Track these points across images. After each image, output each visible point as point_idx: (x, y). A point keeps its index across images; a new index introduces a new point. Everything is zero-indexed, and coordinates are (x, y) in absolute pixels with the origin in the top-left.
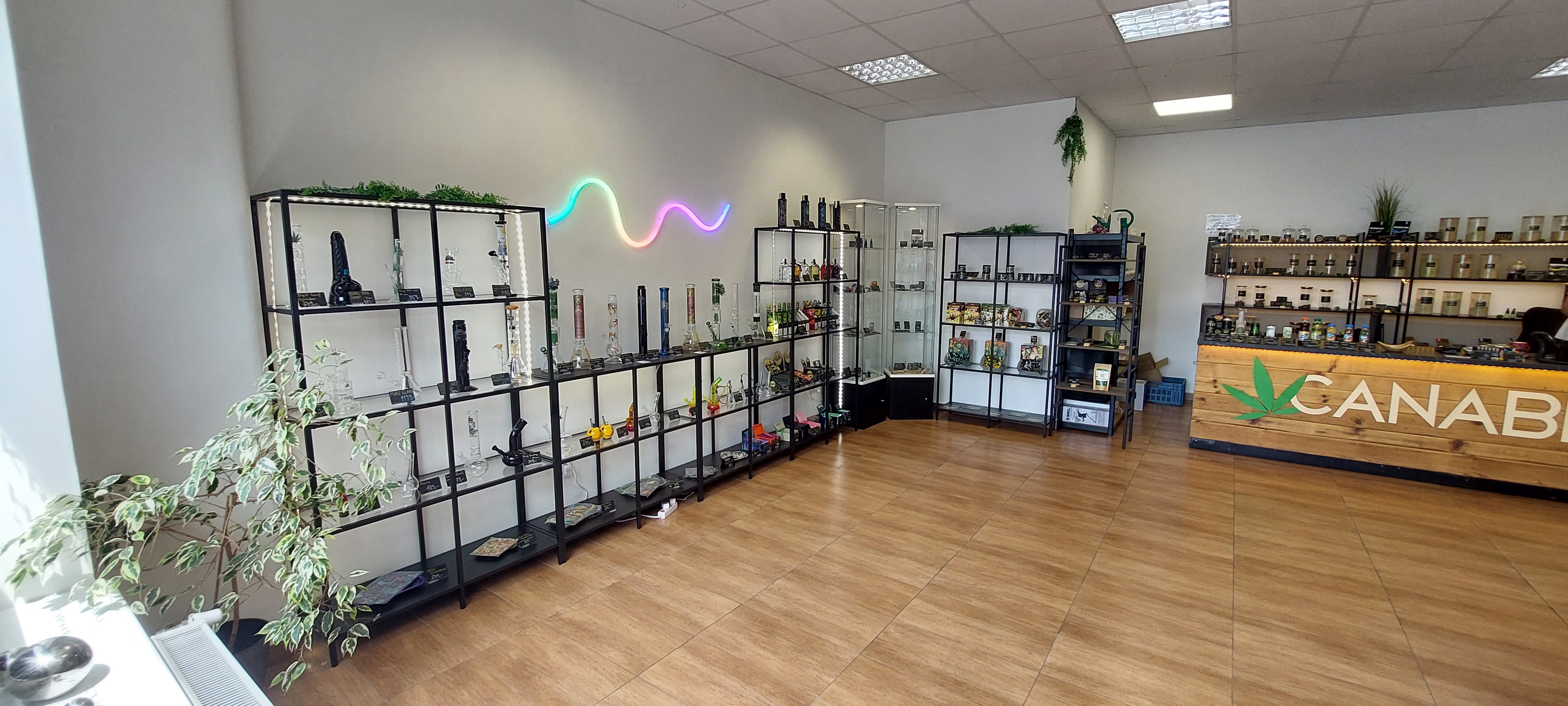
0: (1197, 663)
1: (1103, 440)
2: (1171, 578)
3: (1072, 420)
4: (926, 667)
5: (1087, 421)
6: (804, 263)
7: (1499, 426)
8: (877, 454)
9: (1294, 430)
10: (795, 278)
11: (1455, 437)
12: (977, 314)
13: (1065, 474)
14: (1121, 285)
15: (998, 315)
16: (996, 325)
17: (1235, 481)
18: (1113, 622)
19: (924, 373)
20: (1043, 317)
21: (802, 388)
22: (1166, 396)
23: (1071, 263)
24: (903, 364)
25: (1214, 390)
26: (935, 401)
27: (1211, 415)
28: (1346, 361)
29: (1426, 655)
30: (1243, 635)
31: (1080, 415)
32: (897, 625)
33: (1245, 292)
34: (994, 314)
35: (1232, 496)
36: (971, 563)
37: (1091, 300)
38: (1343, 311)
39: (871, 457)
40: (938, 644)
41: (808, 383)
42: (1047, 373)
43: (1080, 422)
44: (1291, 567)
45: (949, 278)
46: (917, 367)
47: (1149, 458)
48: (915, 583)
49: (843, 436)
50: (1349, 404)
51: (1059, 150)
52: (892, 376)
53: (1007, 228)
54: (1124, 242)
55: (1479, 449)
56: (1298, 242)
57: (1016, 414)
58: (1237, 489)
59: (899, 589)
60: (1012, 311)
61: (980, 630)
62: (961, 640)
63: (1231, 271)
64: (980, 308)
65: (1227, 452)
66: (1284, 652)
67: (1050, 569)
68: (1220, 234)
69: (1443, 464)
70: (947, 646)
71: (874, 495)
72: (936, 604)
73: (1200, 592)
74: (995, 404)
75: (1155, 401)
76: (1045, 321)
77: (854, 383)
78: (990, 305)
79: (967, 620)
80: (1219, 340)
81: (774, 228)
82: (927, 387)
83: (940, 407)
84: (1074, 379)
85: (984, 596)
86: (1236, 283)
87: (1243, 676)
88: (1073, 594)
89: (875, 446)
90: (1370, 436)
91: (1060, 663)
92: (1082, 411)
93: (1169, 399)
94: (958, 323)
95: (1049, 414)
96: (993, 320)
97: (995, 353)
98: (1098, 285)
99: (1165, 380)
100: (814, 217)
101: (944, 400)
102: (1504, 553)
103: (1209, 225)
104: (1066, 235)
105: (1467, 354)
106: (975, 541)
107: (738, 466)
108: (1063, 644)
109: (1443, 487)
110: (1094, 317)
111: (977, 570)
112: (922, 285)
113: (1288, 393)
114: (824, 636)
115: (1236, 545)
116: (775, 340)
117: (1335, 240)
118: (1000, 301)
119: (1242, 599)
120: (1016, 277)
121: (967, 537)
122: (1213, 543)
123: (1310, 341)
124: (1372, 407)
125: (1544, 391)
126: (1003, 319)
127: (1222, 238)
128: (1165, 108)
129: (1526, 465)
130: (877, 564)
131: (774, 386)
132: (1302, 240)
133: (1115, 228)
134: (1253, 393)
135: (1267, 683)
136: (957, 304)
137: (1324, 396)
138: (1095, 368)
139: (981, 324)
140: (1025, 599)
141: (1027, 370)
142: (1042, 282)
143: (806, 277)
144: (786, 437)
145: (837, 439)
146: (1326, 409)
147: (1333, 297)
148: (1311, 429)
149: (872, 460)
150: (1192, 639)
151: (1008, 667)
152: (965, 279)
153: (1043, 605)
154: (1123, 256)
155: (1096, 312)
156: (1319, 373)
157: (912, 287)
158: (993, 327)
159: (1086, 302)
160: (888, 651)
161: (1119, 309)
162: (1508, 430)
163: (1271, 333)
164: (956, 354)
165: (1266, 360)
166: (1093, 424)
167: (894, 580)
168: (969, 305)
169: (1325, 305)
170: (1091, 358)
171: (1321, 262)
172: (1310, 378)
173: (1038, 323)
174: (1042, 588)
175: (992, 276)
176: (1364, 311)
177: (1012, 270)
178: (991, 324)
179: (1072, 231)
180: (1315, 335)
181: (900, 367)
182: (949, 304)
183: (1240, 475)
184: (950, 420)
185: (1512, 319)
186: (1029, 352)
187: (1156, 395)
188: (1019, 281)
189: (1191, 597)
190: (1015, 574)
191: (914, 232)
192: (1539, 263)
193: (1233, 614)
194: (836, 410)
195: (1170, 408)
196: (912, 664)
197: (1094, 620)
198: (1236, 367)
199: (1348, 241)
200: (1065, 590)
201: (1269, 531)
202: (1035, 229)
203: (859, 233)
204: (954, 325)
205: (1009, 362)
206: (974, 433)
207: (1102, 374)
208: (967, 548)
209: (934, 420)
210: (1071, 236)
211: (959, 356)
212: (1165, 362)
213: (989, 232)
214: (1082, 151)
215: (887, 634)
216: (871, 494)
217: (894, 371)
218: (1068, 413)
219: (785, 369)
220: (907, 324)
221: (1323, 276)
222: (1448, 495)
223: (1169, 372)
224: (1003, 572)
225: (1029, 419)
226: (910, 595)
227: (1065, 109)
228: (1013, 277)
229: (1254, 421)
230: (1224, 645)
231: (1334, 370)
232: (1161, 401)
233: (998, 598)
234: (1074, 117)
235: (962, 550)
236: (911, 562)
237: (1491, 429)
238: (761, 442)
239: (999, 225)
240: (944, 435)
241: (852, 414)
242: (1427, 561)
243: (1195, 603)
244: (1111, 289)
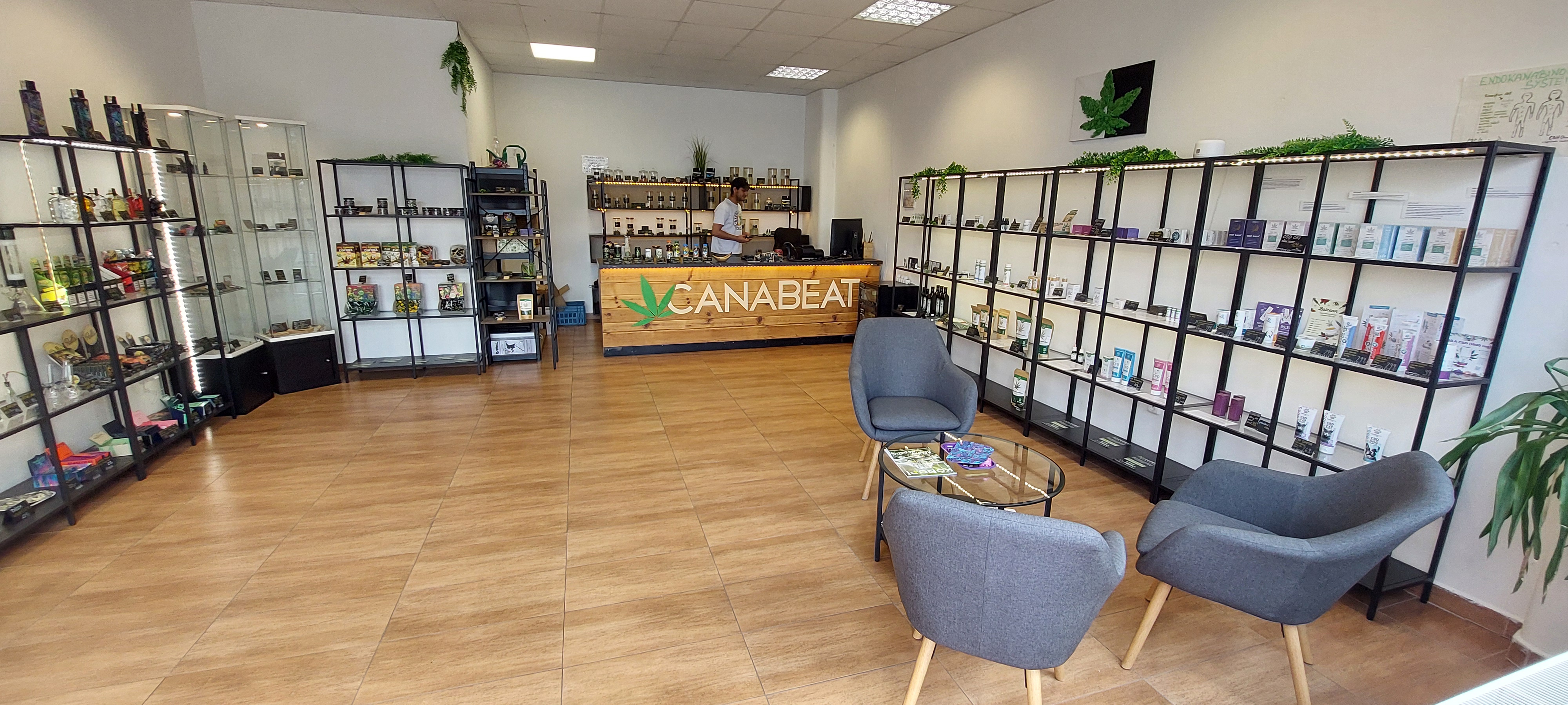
0: (671, 508)
1: (534, 365)
2: (631, 458)
3: (502, 353)
4: (460, 617)
5: (516, 351)
6: (96, 194)
7: (777, 305)
8: (284, 437)
9: (672, 327)
10: (86, 217)
11: (758, 315)
12: (379, 255)
13: (515, 403)
14: (528, 218)
15: (405, 255)
16: (405, 266)
17: (644, 375)
18: (605, 505)
19: (319, 331)
20: (457, 254)
21: (135, 376)
22: (572, 318)
23: (477, 196)
24: (284, 324)
25: (616, 306)
26: (340, 362)
27: (617, 326)
28: (697, 271)
29: (780, 450)
30: (690, 478)
31: (509, 347)
32: (409, 596)
33: (619, 223)
34: (401, 254)
35: (646, 386)
36: (460, 508)
37: (504, 234)
38: (684, 236)
39: (277, 442)
40: (463, 591)
41: (143, 367)
42: (472, 310)
43: (510, 353)
44: (699, 423)
45: (334, 213)
46: (306, 324)
47: (578, 372)
48: (408, 551)
49: (213, 430)
50: (703, 303)
51: (446, 75)
52: (272, 340)
53: (400, 157)
54: (525, 177)
55: (769, 321)
56: (650, 182)
57: (444, 358)
58: (648, 380)
59: (395, 563)
60: (420, 249)
61: (498, 561)
62: (485, 577)
63: (607, 205)
64: (381, 248)
65: (631, 355)
66: (715, 478)
67: (537, 485)
68: (595, 173)
69: (754, 335)
70: (473, 589)
71: (305, 483)
72: (442, 558)
73: (653, 460)
74: (417, 353)
75: (564, 324)
76: (460, 258)
77: (219, 356)
78: (393, 244)
79: (482, 558)
80: (614, 264)
81: (20, 137)
82: (327, 345)
83: (349, 367)
84: (499, 312)
85: (487, 531)
86: (613, 216)
87: (699, 503)
88: (565, 497)
89: (276, 429)
90: (717, 323)
91: (578, 554)
92: (510, 343)
93: (575, 321)
94: (355, 266)
95: (480, 351)
96: (401, 260)
97: (409, 297)
98: (508, 219)
99: (568, 304)
100: (100, 124)
101: (351, 359)
102: (793, 380)
103: (585, 165)
104: (467, 168)
105: (757, 260)
106: (454, 488)
107: (40, 515)
108: (574, 538)
109: (757, 349)
110: (508, 250)
111: (470, 511)
112: (292, 224)
113: (666, 301)
114: (321, 649)
115: (663, 419)
116: (66, 312)
117: (674, 181)
118: (405, 239)
119: (680, 454)
120: (420, 211)
121: (445, 487)
122: (648, 423)
123: (674, 259)
124: (715, 303)
125: (793, 279)
126: (411, 258)
127: (597, 177)
128: (542, 51)
129: (792, 326)
130: (352, 551)
131: (78, 381)
132: (653, 180)
133: (512, 163)
134: (643, 304)
135: (713, 501)
136: (350, 245)
137: (688, 299)
138: (518, 300)
139: (386, 265)
140: (527, 518)
141: (449, 310)
142: (451, 216)
143: (108, 216)
144: (122, 448)
145: (204, 436)
146: (690, 308)
147: (677, 224)
148: (683, 324)
149: (279, 446)
150: (662, 494)
151: (538, 577)
152: (355, 215)
153: (545, 516)
154: (526, 190)
155: (508, 245)
156: (683, 282)
157: (281, 226)
158: (403, 268)
159: (500, 236)
160: (412, 624)
161: (530, 241)
162: (781, 307)
163: (648, 255)
164: (359, 303)
165: (648, 277)
166: (523, 353)
167: (380, 558)
168: (366, 245)
169: (673, 231)
170: (512, 290)
171: (666, 198)
172: (678, 286)
173: (452, 259)
174: (538, 503)
175: (391, 210)
176: (696, 235)
177: (414, 203)
178: (400, 265)
179: (472, 163)
180: (677, 254)
181: (282, 328)
182: (338, 245)
183: (647, 370)
184: (362, 380)
185: (770, 236)
186: (448, 291)
187: (564, 318)
188: (424, 216)
189: (648, 466)
190: (508, 501)
191: (270, 155)
192: (777, 200)
193: (678, 466)
194: (195, 398)
195: (578, 328)
196: (446, 621)
197: (590, 510)
198: (630, 285)
199: (681, 182)
200: (557, 497)
201: (678, 403)
202: (434, 160)
203: (186, 153)
204: (347, 270)
205: (425, 304)
206: (401, 387)
207: (525, 304)
208: (449, 497)
209: (344, 384)
210: (472, 168)
211: (363, 306)
212: (566, 288)
213: (378, 161)
214: (470, 79)
215: (401, 610)
216: (300, 483)
217: (274, 335)
218: (497, 347)
219: (88, 355)
220: (280, 274)
221: (669, 209)
222: (760, 353)
223: (570, 297)
224: (495, 504)
225: (460, 360)
226: (408, 563)
227: (447, 33)
228: (417, 211)
229: (646, 326)
230: (682, 489)
231: (691, 279)
232: (569, 324)
233: (502, 527)
234: (457, 42)
235: (445, 501)
236: (392, 532)
237: (774, 308)
238: (74, 469)
239: (390, 153)
240: (357, 397)
241: (224, 398)
242: (762, 396)
243: (654, 469)
244: (521, 222)
